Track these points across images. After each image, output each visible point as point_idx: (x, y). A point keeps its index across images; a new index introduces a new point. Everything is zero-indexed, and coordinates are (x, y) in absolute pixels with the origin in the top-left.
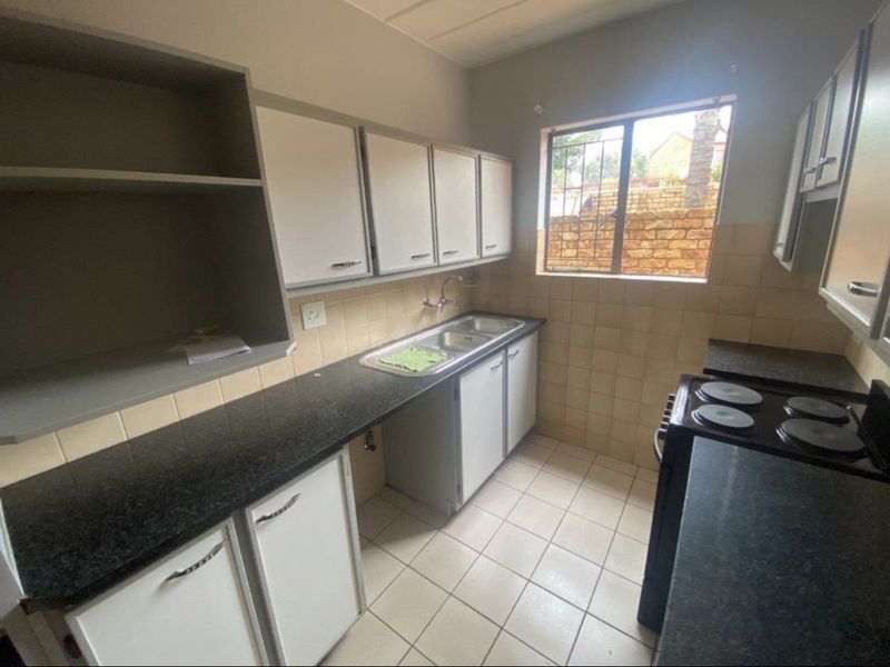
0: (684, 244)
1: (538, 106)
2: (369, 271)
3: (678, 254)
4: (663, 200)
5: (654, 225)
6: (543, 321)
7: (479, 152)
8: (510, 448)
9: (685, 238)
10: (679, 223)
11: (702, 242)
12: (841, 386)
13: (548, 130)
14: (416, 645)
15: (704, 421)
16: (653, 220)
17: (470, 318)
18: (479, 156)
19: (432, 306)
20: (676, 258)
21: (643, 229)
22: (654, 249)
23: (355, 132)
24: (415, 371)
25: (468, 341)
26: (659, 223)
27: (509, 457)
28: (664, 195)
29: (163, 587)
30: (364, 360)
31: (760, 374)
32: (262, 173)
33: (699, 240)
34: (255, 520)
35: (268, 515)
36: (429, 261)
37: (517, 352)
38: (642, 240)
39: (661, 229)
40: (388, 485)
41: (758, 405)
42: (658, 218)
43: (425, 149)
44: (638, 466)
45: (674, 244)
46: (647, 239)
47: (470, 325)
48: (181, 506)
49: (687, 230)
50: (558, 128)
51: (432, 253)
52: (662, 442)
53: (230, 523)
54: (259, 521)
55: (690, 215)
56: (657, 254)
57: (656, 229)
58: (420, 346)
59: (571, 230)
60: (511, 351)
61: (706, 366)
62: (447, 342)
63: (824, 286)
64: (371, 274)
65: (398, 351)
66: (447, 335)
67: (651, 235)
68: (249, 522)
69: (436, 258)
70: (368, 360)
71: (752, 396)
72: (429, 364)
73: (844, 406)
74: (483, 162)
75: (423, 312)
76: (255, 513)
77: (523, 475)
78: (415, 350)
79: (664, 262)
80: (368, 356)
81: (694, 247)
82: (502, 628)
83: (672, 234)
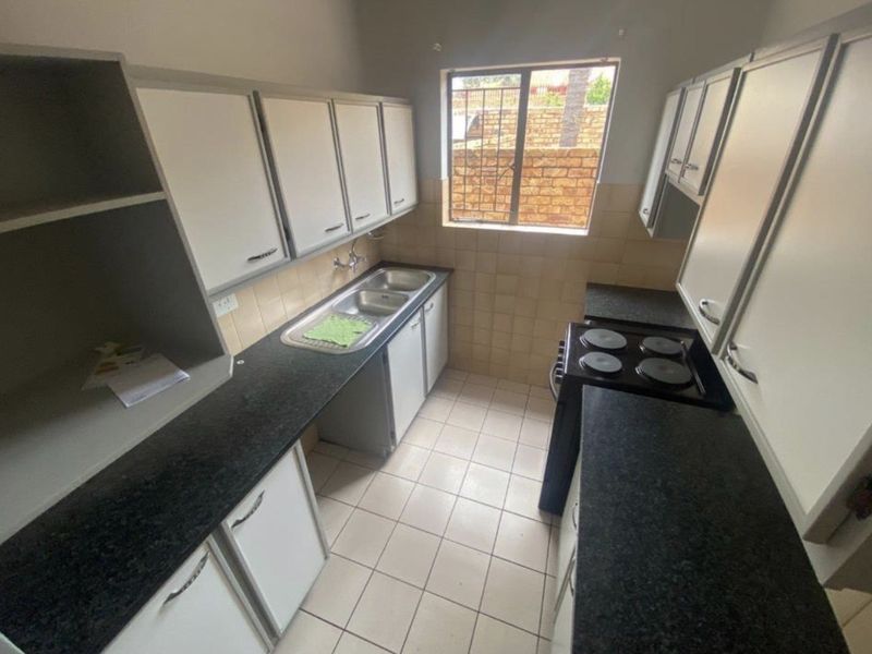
0: (566, 182)
1: (438, 44)
2: (286, 256)
3: (559, 191)
4: (544, 121)
5: (540, 163)
6: (451, 271)
7: (381, 98)
8: (430, 388)
9: (566, 176)
10: (562, 162)
11: (580, 181)
12: (677, 323)
13: (448, 70)
14: (377, 568)
15: (587, 367)
16: (540, 158)
17: (381, 271)
18: (381, 104)
19: (343, 266)
20: (559, 196)
21: (532, 167)
22: (540, 187)
23: (250, 100)
24: (345, 346)
25: (385, 300)
26: (545, 161)
27: (428, 395)
28: (545, 116)
29: (163, 610)
30: (286, 337)
31: (623, 317)
32: (163, 185)
33: (577, 178)
34: (230, 526)
35: (241, 518)
36: (343, 231)
37: (432, 306)
38: (530, 178)
39: (547, 167)
40: (321, 440)
41: (623, 348)
42: (544, 156)
43: (325, 106)
44: (531, 386)
45: (558, 182)
46: (535, 177)
47: (383, 279)
48: (159, 538)
49: (568, 168)
50: (457, 70)
51: (345, 222)
52: (558, 386)
53: (211, 539)
54: (234, 525)
55: (572, 154)
56: (543, 192)
57: (543, 167)
58: (339, 312)
59: (466, 166)
60: (427, 306)
61: (586, 313)
62: (364, 302)
63: (680, 282)
64: (289, 258)
65: (319, 321)
66: (363, 293)
67: (538, 173)
68: (226, 530)
69: (350, 227)
70: (290, 336)
71: (619, 340)
72: (356, 336)
73: (679, 341)
74: (385, 110)
75: (335, 273)
76: (229, 521)
77: (442, 408)
78: (336, 318)
79: (548, 198)
80: (288, 332)
81: (573, 185)
82: (442, 537)
83: (556, 172)
